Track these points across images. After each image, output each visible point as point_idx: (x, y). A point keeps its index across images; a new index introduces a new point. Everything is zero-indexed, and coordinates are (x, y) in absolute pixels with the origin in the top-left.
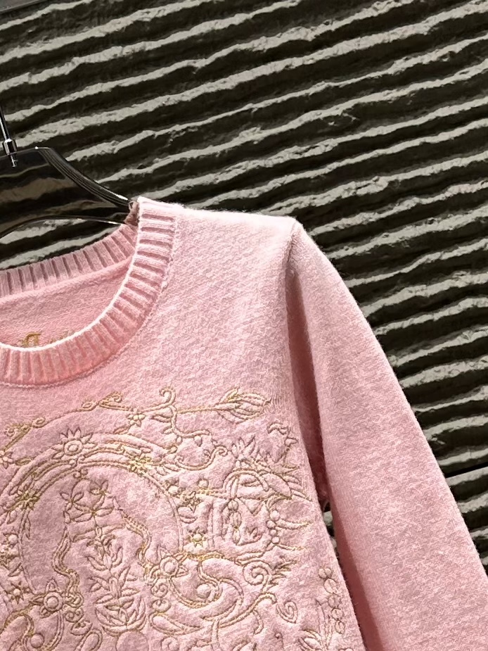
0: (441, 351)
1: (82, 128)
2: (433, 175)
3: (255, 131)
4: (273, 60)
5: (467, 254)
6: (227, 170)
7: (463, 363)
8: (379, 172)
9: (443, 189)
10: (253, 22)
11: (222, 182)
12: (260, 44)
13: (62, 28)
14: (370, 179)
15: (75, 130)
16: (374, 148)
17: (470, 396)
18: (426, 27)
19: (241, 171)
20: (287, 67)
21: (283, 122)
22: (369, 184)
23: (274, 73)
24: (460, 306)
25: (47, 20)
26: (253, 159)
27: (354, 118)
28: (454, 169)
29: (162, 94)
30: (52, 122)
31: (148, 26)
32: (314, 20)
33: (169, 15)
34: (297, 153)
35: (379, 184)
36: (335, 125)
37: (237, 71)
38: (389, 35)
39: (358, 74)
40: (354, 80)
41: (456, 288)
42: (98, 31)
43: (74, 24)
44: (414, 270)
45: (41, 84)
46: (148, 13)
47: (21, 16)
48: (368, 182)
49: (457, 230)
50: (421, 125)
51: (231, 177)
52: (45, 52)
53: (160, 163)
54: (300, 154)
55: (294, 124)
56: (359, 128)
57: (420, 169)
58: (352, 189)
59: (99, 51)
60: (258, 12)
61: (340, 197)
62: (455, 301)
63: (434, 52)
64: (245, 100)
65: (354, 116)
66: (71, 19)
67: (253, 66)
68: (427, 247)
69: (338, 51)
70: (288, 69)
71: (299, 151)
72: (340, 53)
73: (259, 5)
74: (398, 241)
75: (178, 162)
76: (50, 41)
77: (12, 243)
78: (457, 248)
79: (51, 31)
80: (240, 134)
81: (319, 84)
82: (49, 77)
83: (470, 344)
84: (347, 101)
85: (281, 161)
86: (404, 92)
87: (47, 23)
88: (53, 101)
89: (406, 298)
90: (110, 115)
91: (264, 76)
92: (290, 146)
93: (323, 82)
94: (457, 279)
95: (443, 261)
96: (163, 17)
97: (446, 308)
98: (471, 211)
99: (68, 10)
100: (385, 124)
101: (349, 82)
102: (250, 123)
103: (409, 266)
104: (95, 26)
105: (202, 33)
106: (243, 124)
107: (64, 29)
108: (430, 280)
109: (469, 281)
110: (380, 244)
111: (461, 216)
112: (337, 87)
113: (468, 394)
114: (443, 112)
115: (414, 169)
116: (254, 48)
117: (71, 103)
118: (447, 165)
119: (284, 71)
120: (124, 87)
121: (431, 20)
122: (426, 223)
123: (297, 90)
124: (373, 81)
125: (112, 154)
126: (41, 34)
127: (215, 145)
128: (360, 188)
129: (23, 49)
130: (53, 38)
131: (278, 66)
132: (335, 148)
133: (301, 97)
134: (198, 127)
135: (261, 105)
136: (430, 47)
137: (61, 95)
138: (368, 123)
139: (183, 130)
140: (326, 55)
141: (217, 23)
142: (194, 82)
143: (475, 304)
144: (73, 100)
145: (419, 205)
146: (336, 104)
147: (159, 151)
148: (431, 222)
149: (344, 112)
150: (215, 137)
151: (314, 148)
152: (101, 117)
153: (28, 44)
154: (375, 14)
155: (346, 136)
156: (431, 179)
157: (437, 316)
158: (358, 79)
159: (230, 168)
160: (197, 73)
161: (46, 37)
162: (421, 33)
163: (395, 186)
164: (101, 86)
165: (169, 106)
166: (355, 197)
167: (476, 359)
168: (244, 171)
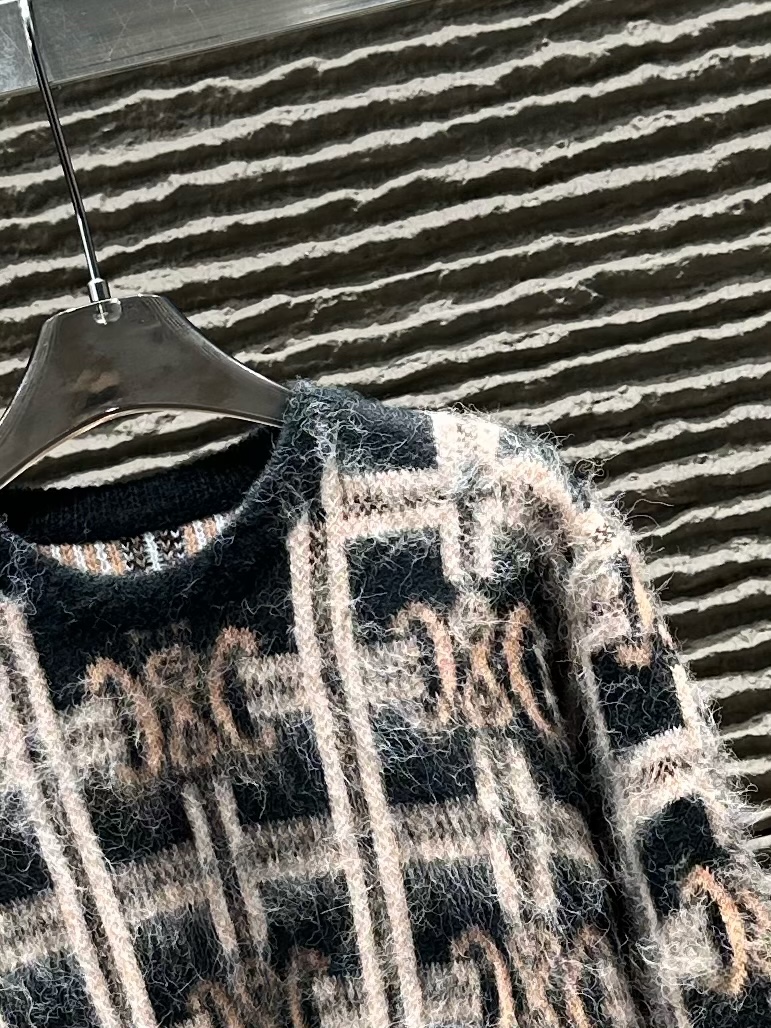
0: (707, 657)
1: (180, 285)
2: (709, 388)
5: (754, 513)
6: (399, 362)
7: (739, 677)
8: (628, 380)
9: (723, 410)
10: (448, 135)
11: (390, 381)
12: (457, 171)
13: (155, 128)
15: (169, 287)
16: (622, 342)
17: (747, 728)
18: (710, 159)
19: (419, 366)
20: (497, 208)
21: (486, 294)
22: (612, 397)
23: (477, 217)
24: (739, 591)
25: (134, 114)
26: (438, 349)
27: (595, 294)
28: (741, 380)
29: (305, 240)
30: (134, 273)
31: (288, 132)
32: (542, 139)
33: (320, 117)
34: (506, 343)
35: (627, 398)
36: (566, 303)
37: (420, 211)
38: (653, 169)
39: (604, 226)
40: (598, 236)
41: (735, 562)
42: (211, 136)
43: (175, 123)
44: (673, 532)
45: (118, 212)
46: (288, 112)
47: (93, 105)
49: (740, 475)
50: (695, 311)
51: (404, 375)
52: (127, 163)
53: (297, 346)
54: (510, 344)
55: (504, 298)
56: (603, 309)
58: (586, 403)
59: (211, 167)
60: (457, 121)
61: (568, 414)
62: (732, 582)
63: (721, 199)
64: (431, 258)
65: (596, 291)
66: (170, 114)
67: (445, 204)
68: (693, 499)
69: (575, 189)
70: (499, 212)
71: (509, 340)
72: (579, 192)
73: (459, 110)
75: (324, 346)
76: (137, 147)
77: (64, 457)
78: (740, 502)
79: (138, 132)
80: (422, 309)
81: (543, 238)
82: (132, 202)
83: (751, 648)
84: (585, 266)
85: (481, 354)
87: (133, 119)
88: (137, 241)
90: (224, 267)
91: (461, 220)
92: (497, 331)
93: (551, 236)
94: (737, 549)
95: (717, 520)
96: (312, 120)
97: (720, 592)
98: (764, 447)
99: (165, 100)
100: (639, 306)
101: (590, 238)
102: (436, 292)
104: (206, 128)
105: (370, 149)
107: (157, 130)
108: (697, 548)
109: (754, 554)
111: (749, 453)
112: (571, 245)
113: (744, 724)
114: (731, 292)
115: (680, 378)
116: (448, 176)
117: (164, 244)
118: (731, 374)
120: (246, 226)
121: (720, 149)
122: (695, 461)
123: (509, 246)
124: (626, 239)
125: (224, 327)
126: (124, 135)
127: (381, 324)
128: (598, 402)
129: (95, 156)
130: (140, 143)
131: (482, 207)
132: (563, 340)
133: (516, 256)
134: (358, 294)
135: (456, 265)
136: (716, 191)
137: (149, 232)
138: (616, 303)
139: (334, 297)
140: (559, 194)
141: (393, 134)
143: (762, 589)
144: (168, 240)
145: (686, 433)
146: (570, 271)
147: (297, 328)
148: (703, 461)
149: (581, 283)
150: (382, 311)
151: (532, 336)
152: (209, 270)
153: (103, 149)
154: (635, 135)
155: (581, 320)
156: (705, 394)
157: (703, 604)
159: (404, 360)
161: (130, 140)
162: (703, 168)
163: (651, 401)
164: (213, 221)
165: (314, 258)
166: (590, 417)
167: (760, 673)
168: (425, 365)
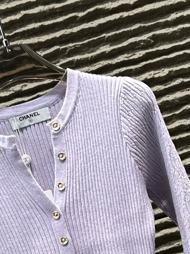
3: (107, 47)
4: (115, 13)
14: (161, 70)
48: (159, 71)
57: (183, 65)
74: (173, 99)
86: (175, 29)
89: (177, 126)
103: (178, 111)
106: (101, 44)
110: (165, 100)
119: (119, 18)
142: (78, 23)
158: (154, 23)
160: (79, 19)
